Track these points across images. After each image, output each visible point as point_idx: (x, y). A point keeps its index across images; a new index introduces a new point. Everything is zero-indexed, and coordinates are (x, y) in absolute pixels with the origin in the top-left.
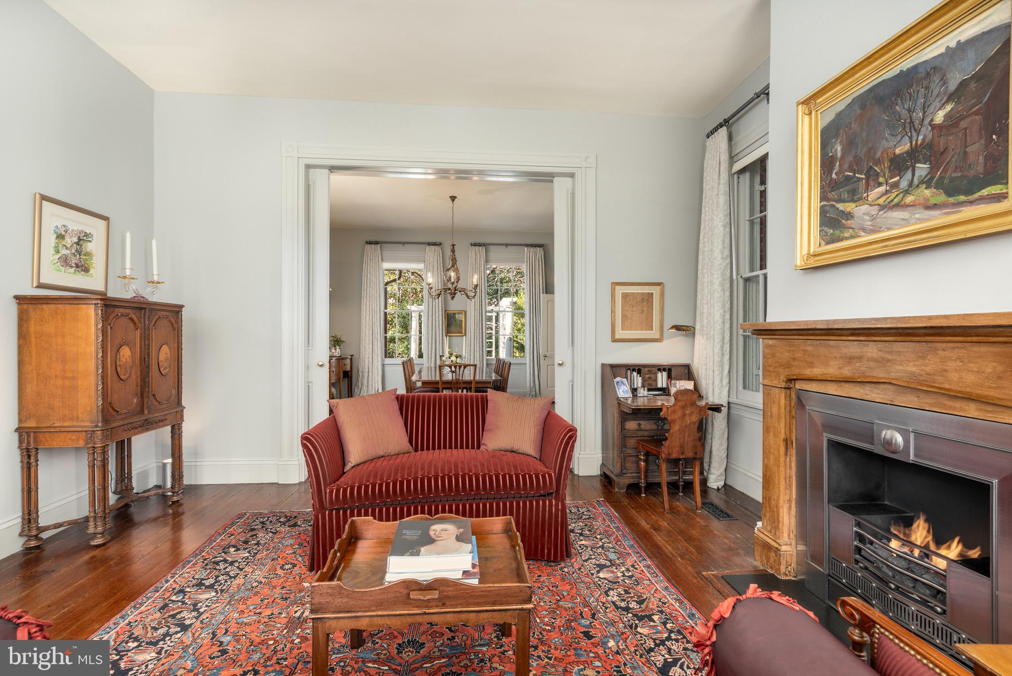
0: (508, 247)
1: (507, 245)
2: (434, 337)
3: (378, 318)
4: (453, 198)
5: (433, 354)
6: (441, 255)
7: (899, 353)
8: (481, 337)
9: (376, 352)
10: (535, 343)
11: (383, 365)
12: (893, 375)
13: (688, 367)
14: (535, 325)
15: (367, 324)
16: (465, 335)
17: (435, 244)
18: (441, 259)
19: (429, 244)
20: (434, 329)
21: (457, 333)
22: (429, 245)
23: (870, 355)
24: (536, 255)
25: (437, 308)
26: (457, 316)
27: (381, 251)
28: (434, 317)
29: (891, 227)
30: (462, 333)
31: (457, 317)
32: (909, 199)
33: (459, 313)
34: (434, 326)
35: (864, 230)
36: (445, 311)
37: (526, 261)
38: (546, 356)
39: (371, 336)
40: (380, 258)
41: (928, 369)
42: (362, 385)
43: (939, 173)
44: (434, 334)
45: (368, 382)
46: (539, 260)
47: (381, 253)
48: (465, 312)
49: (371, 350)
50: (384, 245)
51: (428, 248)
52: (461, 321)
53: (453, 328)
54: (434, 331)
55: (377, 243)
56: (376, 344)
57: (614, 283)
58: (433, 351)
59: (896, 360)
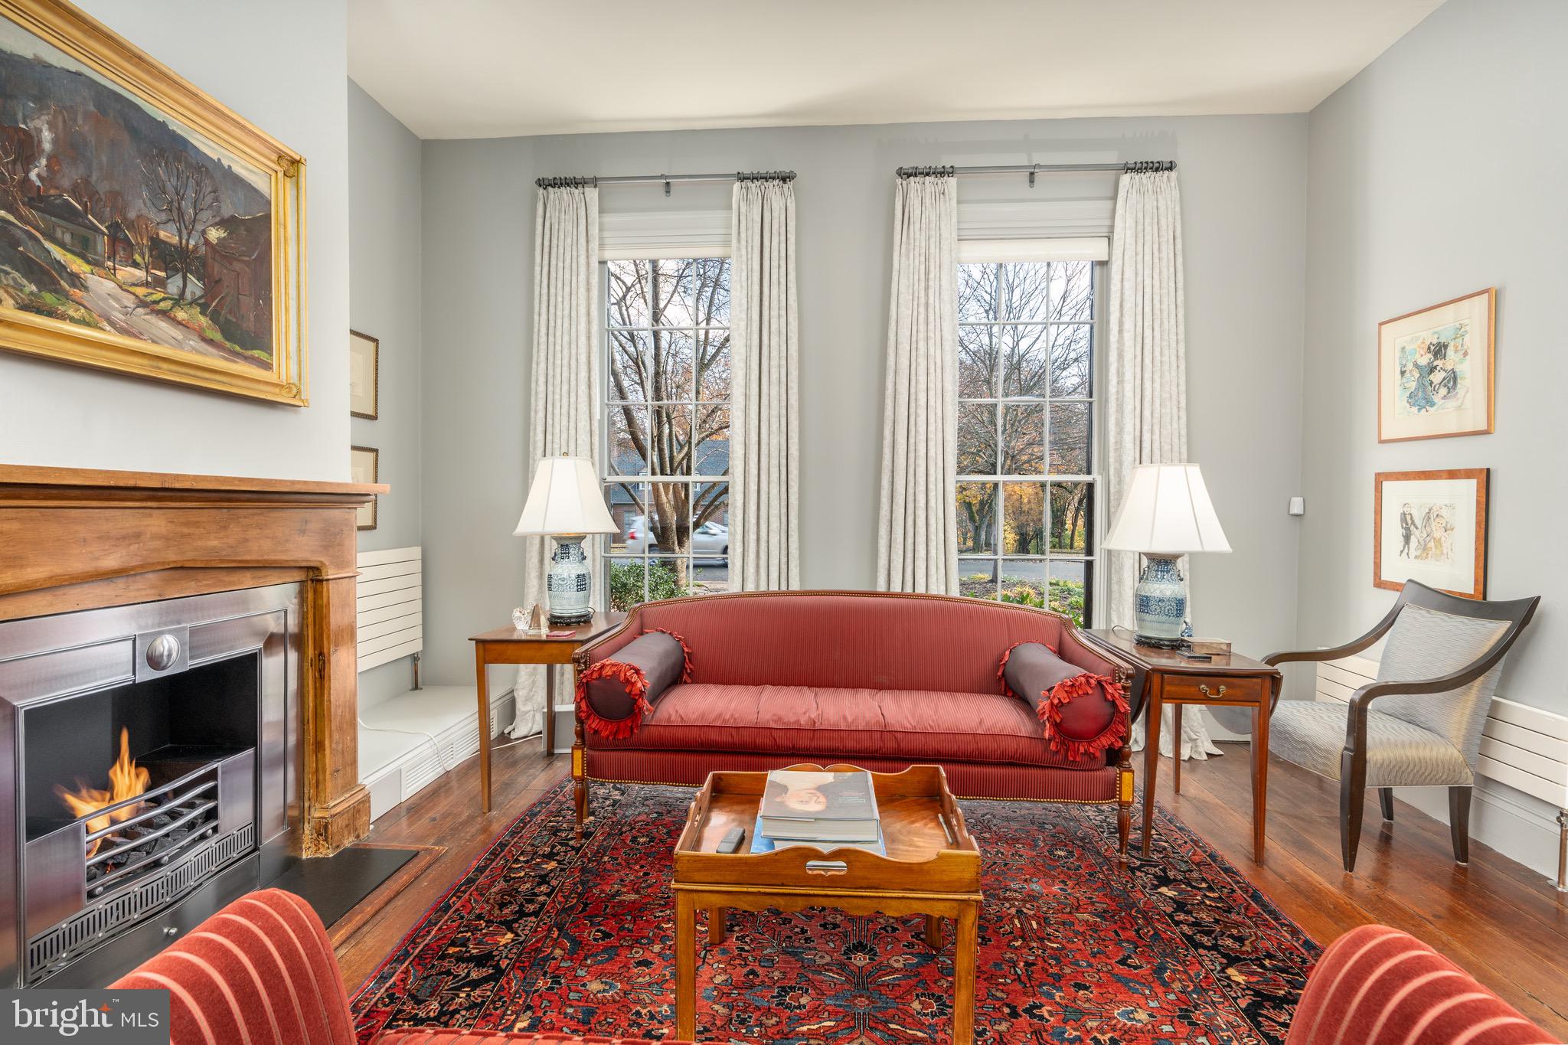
7: (197, 524)
12: (190, 555)
23: (155, 529)
29: (159, 340)
32: (181, 315)
35: (112, 324)
41: (231, 541)
43: (214, 304)
59: (193, 534)
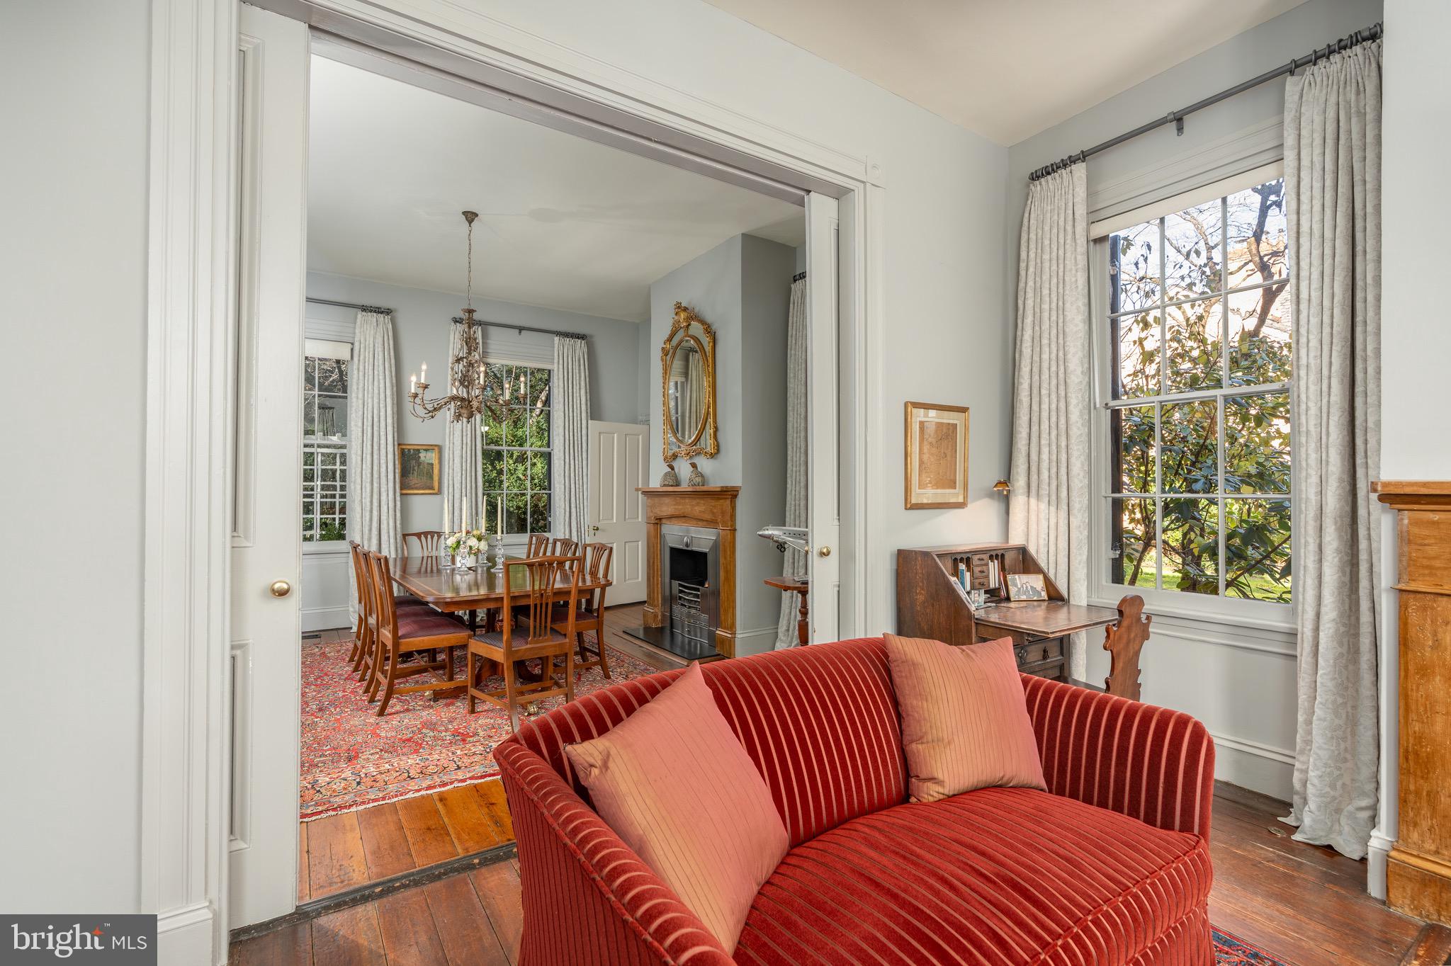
0: (523, 332)
1: (521, 329)
2: (376, 497)
4: (470, 216)
5: (375, 532)
6: (391, 334)
8: (474, 495)
10: (573, 506)
13: (1023, 551)
14: (572, 475)
16: (440, 492)
17: (378, 311)
18: (391, 342)
19: (365, 309)
20: (376, 480)
21: (423, 489)
24: (574, 351)
25: (383, 438)
26: (422, 455)
28: (376, 457)
30: (432, 488)
31: (422, 458)
33: (426, 450)
34: (376, 475)
36: (399, 445)
37: (556, 361)
38: (597, 529)
44: (376, 490)
46: (579, 360)
48: (440, 448)
51: (360, 315)
52: (432, 465)
53: (414, 479)
54: (376, 485)
57: (912, 403)
58: (375, 524)
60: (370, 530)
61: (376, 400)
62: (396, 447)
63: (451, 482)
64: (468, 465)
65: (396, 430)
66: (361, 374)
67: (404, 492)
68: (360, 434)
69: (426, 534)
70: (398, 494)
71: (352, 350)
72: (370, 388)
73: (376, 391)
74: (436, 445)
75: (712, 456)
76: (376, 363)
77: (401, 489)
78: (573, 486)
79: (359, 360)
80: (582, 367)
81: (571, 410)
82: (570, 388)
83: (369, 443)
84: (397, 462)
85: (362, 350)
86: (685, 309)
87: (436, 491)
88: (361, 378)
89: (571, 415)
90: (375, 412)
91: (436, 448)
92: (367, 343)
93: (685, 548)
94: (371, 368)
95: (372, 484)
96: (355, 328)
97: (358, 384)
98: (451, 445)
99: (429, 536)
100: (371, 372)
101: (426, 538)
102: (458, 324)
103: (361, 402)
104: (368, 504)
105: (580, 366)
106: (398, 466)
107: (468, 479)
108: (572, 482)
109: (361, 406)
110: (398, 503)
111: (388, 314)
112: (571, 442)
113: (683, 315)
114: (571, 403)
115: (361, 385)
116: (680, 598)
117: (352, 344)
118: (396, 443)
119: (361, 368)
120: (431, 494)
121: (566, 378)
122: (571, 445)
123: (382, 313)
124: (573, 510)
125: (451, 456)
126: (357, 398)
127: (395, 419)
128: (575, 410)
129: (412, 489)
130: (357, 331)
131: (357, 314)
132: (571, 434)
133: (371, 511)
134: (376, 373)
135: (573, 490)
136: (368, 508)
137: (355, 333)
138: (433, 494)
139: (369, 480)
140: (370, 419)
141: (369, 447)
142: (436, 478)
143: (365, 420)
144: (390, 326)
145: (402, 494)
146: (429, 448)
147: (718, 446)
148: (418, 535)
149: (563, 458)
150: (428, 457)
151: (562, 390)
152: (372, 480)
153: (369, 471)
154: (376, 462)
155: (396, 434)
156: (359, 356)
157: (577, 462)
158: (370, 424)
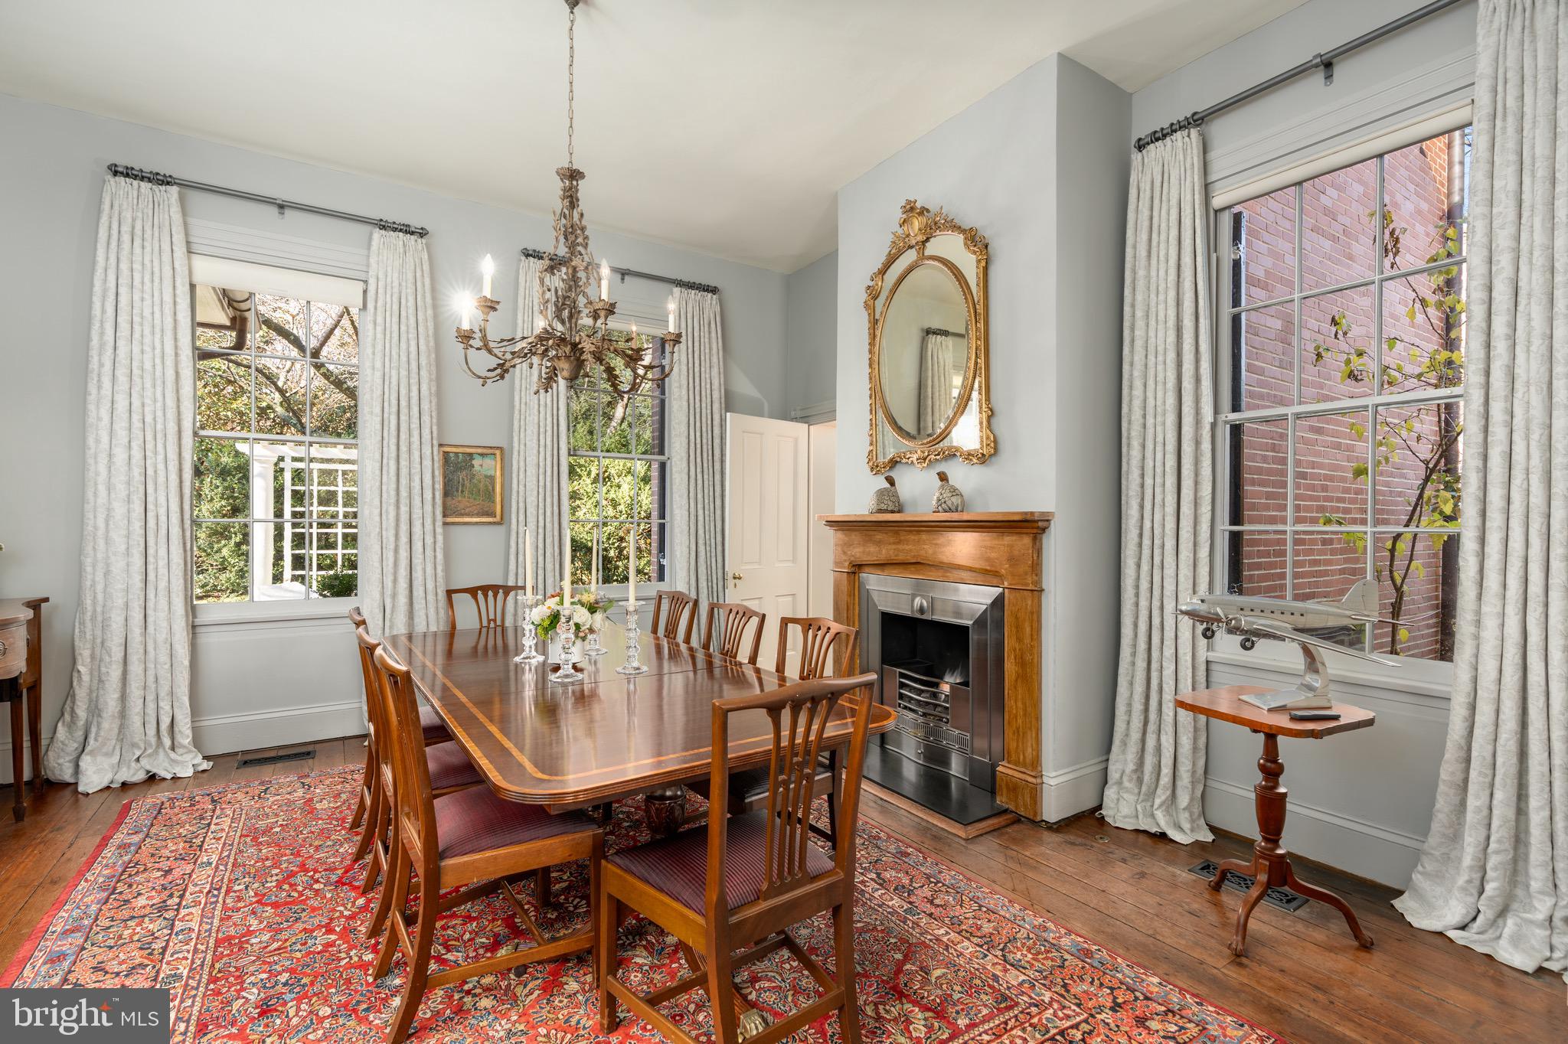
0: (627, 278)
1: (624, 274)
2: (403, 527)
3: (172, 456)
5: (403, 584)
6: (426, 267)
9: (162, 585)
10: (701, 542)
11: (194, 627)
14: (700, 496)
15: (120, 481)
16: (504, 520)
17: (407, 230)
18: (428, 282)
19: (383, 225)
20: (404, 501)
21: (478, 515)
22: (384, 228)
24: (702, 310)
25: (415, 433)
26: (477, 462)
27: (184, 213)
28: (404, 463)
30: (493, 515)
31: (477, 467)
33: (482, 455)
34: (404, 493)
36: (441, 445)
38: (737, 577)
39: (137, 526)
40: (179, 238)
42: (95, 710)
44: (404, 517)
45: (123, 697)
46: (709, 325)
47: (185, 224)
48: (504, 453)
49: (137, 580)
50: (194, 197)
51: (377, 234)
52: (492, 478)
53: (464, 499)
54: (404, 509)
55: (165, 181)
56: (162, 552)
58: (403, 572)
60: (395, 581)
61: (404, 373)
62: (436, 448)
63: (521, 505)
64: (549, 479)
65: (434, 420)
66: (379, 329)
67: (449, 520)
68: (379, 427)
69: (485, 589)
70: (439, 523)
71: (365, 292)
72: (394, 353)
73: (404, 358)
74: (498, 448)
75: (983, 459)
76: (403, 313)
77: (445, 516)
78: (700, 512)
79: (376, 308)
80: (713, 335)
81: (698, 398)
82: (697, 365)
83: (393, 441)
84: (437, 473)
85: (380, 291)
86: (924, 211)
87: (498, 518)
88: (380, 336)
89: (698, 405)
90: (403, 392)
91: (498, 452)
92: (389, 279)
93: (918, 616)
94: (395, 319)
95: (398, 507)
96: (368, 256)
97: (374, 346)
98: (522, 447)
99: (490, 593)
100: (395, 327)
101: (486, 596)
102: (531, 259)
103: (378, 374)
104: (392, 539)
105: (710, 333)
106: (439, 479)
107: (548, 500)
108: (700, 506)
109: (380, 381)
110: (440, 538)
111: (422, 235)
112: (699, 446)
113: (916, 224)
114: (697, 388)
115: (379, 347)
116: (901, 696)
117: (366, 282)
118: (435, 443)
119: (380, 320)
120: (490, 523)
121: (690, 350)
122: (699, 451)
123: (412, 233)
124: (701, 548)
125: (522, 464)
126: (373, 368)
127: (434, 404)
128: (704, 399)
129: (462, 515)
130: (373, 260)
131: (371, 234)
132: (698, 434)
133: (396, 551)
134: (403, 328)
135: (701, 518)
136: (392, 546)
137: (368, 266)
138: (494, 523)
139: (393, 500)
140: (394, 402)
141: (393, 448)
142: (498, 499)
143: (386, 404)
144: (425, 256)
145: (445, 524)
146: (488, 452)
147: (995, 441)
148: (473, 591)
149: (686, 470)
150: (484, 466)
151: (684, 368)
152: (398, 501)
153: (393, 486)
154: (404, 471)
155: (435, 428)
156: (376, 302)
157: (706, 477)
158: (394, 409)
